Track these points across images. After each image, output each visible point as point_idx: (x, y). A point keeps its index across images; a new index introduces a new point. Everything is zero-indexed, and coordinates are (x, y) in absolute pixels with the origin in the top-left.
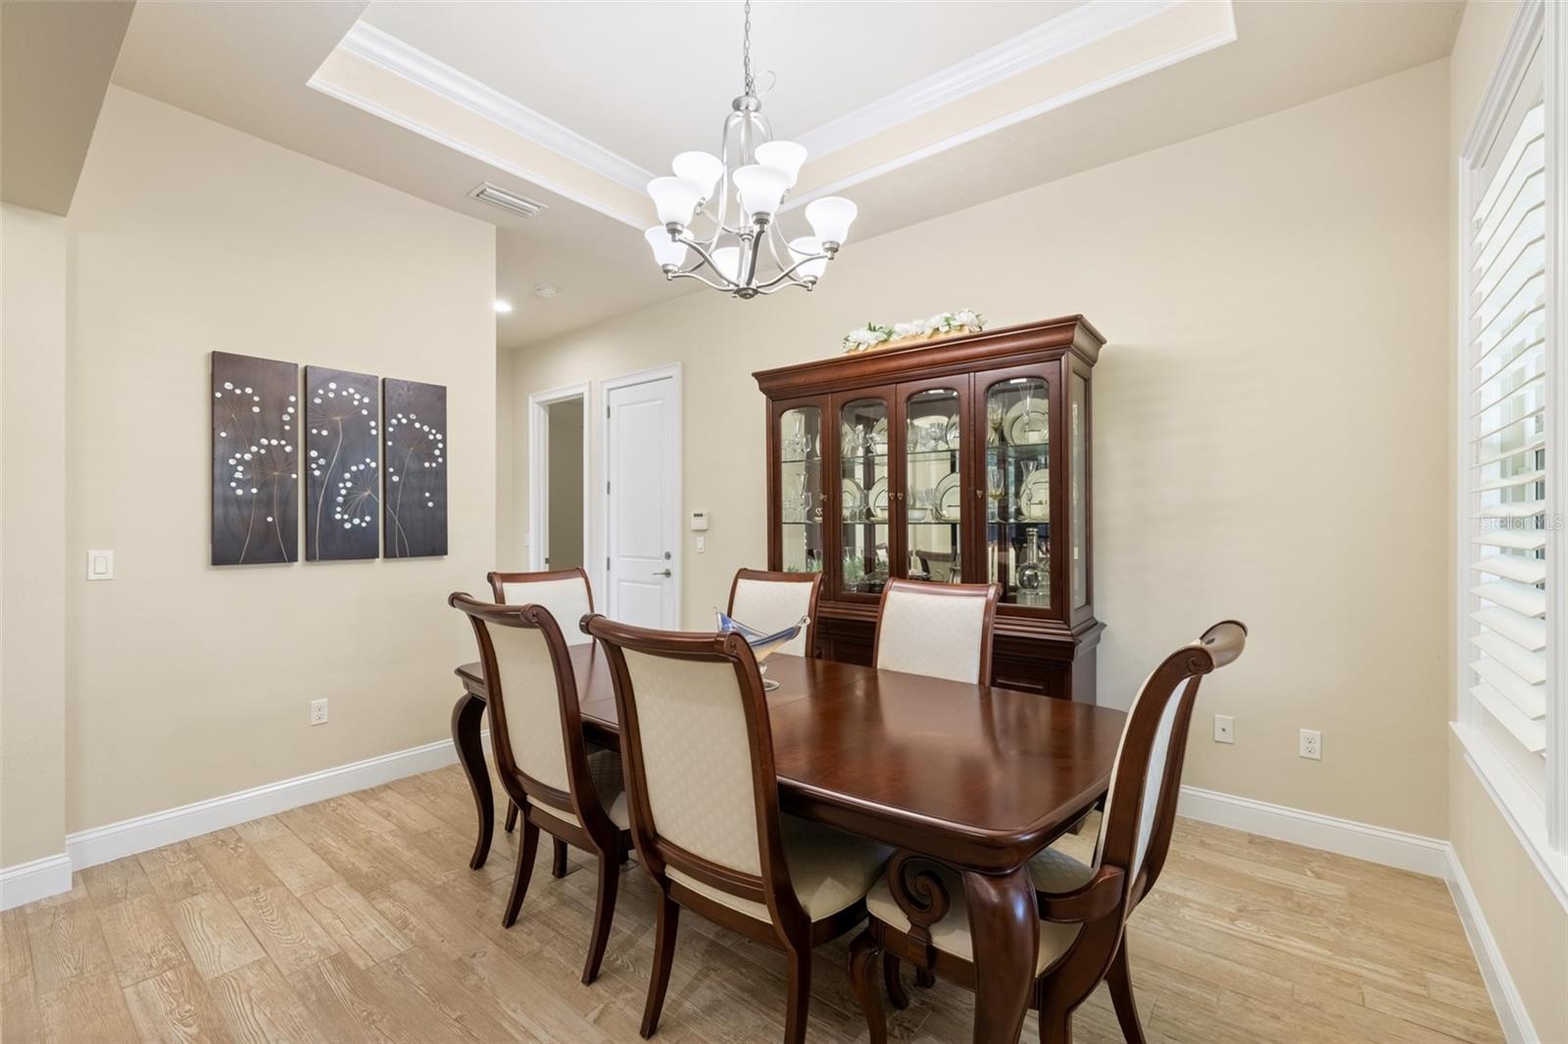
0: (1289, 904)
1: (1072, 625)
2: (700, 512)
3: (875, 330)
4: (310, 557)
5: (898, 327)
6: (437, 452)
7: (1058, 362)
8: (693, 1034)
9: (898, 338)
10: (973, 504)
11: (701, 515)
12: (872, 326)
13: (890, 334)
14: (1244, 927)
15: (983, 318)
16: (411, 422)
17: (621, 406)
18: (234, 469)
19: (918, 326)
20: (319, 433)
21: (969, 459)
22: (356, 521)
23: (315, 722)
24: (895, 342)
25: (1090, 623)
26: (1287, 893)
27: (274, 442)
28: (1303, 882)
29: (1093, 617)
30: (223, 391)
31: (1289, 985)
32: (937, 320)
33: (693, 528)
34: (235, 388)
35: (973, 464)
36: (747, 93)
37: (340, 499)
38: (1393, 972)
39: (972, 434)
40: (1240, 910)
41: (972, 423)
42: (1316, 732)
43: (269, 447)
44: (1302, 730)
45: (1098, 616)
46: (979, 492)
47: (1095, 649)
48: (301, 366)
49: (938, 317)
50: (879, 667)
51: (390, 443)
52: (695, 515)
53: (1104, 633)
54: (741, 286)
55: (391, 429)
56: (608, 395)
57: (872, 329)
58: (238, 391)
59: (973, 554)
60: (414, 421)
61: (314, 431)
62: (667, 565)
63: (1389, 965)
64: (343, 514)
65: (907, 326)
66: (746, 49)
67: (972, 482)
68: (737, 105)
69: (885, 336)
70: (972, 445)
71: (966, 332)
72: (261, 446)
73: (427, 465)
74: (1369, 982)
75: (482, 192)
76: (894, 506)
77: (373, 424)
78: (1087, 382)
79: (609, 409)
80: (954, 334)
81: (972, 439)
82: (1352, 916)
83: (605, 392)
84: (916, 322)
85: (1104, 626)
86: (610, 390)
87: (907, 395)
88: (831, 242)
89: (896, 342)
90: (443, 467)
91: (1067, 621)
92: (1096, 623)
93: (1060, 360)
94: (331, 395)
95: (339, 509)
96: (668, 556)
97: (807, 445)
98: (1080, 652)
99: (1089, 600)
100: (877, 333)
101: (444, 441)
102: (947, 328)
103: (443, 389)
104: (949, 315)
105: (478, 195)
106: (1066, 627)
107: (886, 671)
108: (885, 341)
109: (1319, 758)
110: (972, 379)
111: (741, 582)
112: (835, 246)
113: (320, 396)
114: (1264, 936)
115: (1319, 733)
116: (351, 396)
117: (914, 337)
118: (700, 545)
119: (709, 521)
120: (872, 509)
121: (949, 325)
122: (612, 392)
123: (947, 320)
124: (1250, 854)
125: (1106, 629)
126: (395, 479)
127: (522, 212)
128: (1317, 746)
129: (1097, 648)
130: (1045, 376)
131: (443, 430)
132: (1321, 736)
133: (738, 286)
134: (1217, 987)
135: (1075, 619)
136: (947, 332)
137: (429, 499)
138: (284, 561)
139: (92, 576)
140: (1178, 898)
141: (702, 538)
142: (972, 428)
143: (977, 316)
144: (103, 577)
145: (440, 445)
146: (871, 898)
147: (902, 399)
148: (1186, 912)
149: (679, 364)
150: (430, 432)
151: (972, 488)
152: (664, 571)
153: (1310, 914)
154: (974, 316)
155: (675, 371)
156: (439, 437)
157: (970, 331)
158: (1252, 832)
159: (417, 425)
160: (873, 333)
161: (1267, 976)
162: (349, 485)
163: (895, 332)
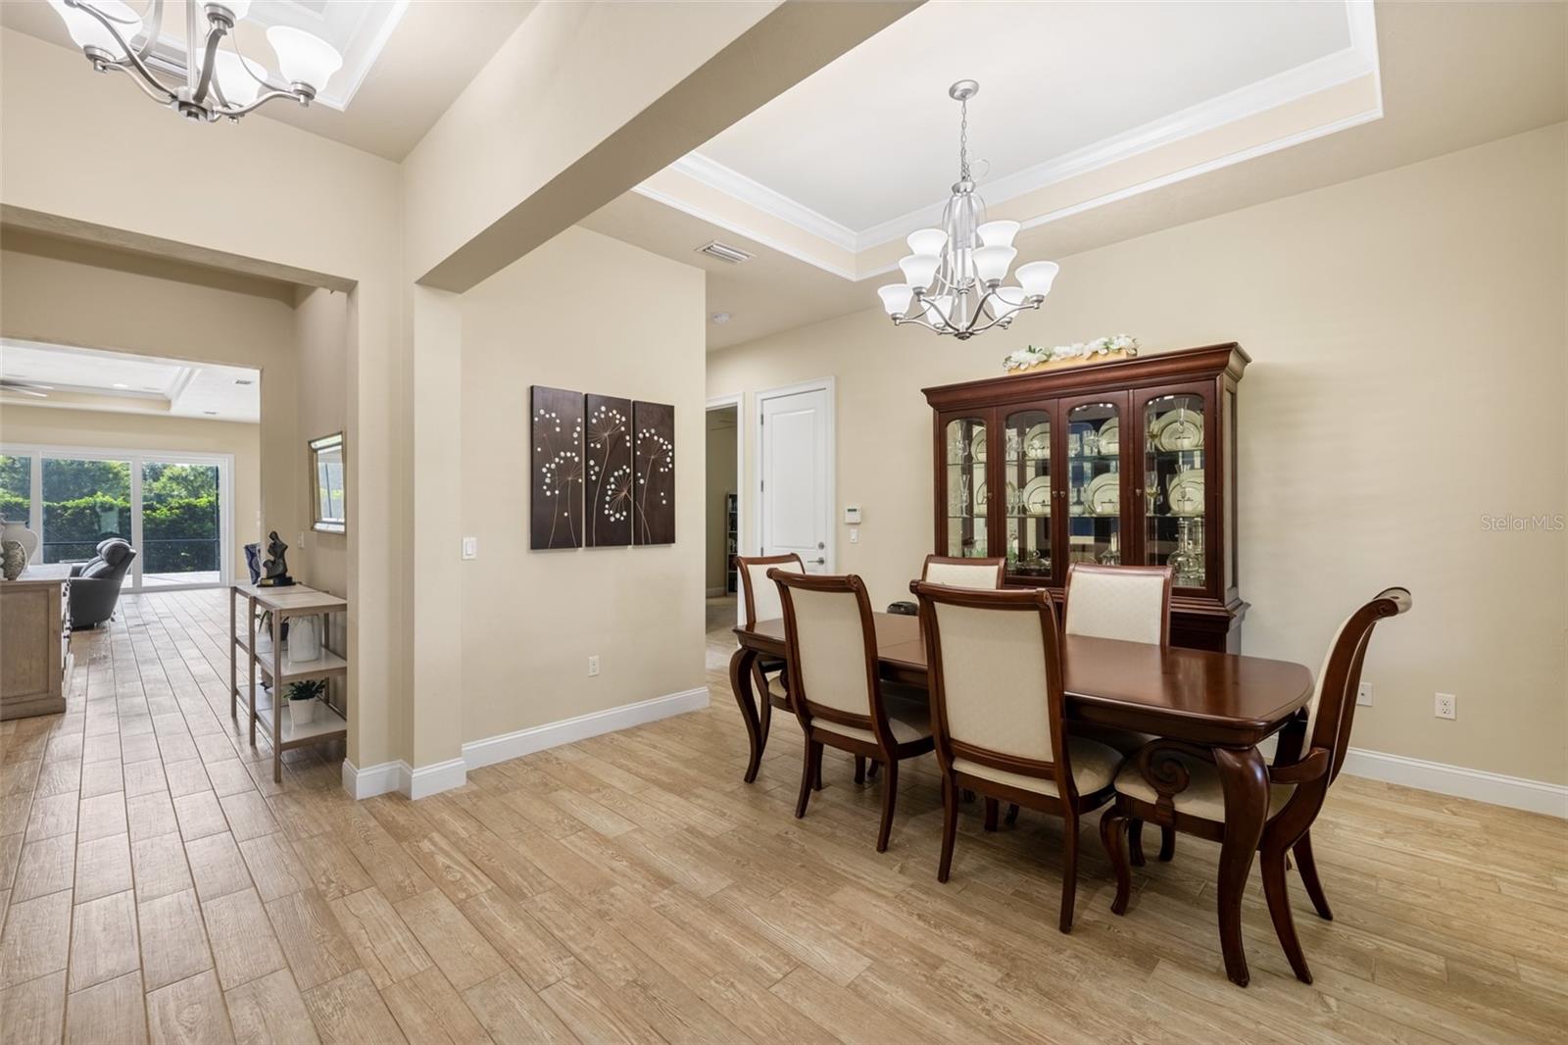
0: (1430, 830)
1: (1226, 602)
2: (855, 507)
3: (1034, 352)
4: (589, 544)
5: (1058, 350)
6: (668, 460)
7: (1213, 381)
8: (975, 883)
9: (1059, 359)
10: (1132, 501)
11: (855, 510)
12: (1032, 348)
13: (1050, 356)
14: (1390, 842)
15: (1138, 342)
16: (652, 436)
17: (773, 414)
18: (545, 475)
19: (1078, 349)
20: (595, 446)
21: (1128, 463)
22: (618, 516)
23: (592, 674)
24: (1055, 365)
25: (1238, 602)
26: (1428, 823)
27: (569, 454)
28: (1442, 817)
29: (1238, 598)
30: (539, 416)
31: (1436, 879)
32: (1096, 344)
33: (847, 521)
34: (546, 413)
35: (1131, 467)
36: (964, 178)
37: (608, 499)
38: (1524, 875)
39: (1131, 441)
40: (1387, 832)
41: (1131, 432)
42: (1450, 696)
43: (565, 458)
44: (1438, 694)
45: (1243, 597)
46: (1138, 491)
47: (1240, 625)
48: (584, 394)
49: (1097, 342)
50: (1067, 632)
51: (638, 453)
52: (849, 510)
53: (1248, 612)
54: (961, 331)
55: (639, 442)
56: (762, 404)
57: (1031, 350)
58: (547, 416)
59: (1132, 544)
60: (654, 435)
61: (592, 445)
62: (821, 554)
63: (1522, 871)
64: (609, 509)
65: (1067, 349)
66: (963, 143)
67: (1132, 481)
68: (956, 189)
69: (1045, 358)
70: (1131, 451)
71: (1123, 356)
72: (561, 458)
73: (662, 470)
74: (1504, 880)
75: (709, 248)
76: (1056, 502)
77: (628, 438)
78: (1234, 395)
79: (762, 417)
80: (1112, 358)
81: (1131, 446)
82: (1487, 840)
83: (759, 402)
84: (1075, 346)
85: (1248, 605)
86: (763, 400)
87: (1069, 408)
88: (1038, 296)
89: (1055, 362)
90: (672, 471)
91: (1221, 599)
92: (1242, 603)
93: (1215, 379)
94: (603, 416)
95: (607, 506)
96: (822, 546)
97: (964, 450)
98: (1233, 624)
99: (1235, 584)
100: (1037, 355)
101: (673, 450)
102: (1106, 351)
103: (672, 408)
104: (1106, 340)
105: (704, 250)
106: (1220, 604)
107: (1074, 636)
108: (1045, 361)
109: (1453, 718)
110: (1131, 396)
111: (932, 566)
112: (1040, 298)
113: (595, 417)
114: (1409, 849)
115: (1454, 696)
116: (614, 415)
117: (1074, 358)
118: (853, 537)
119: (862, 516)
120: (1026, 505)
121: (1108, 348)
122: (765, 402)
123: (1105, 344)
124: (1391, 797)
125: (1250, 608)
126: (642, 481)
127: (732, 260)
128: (1452, 707)
129: (1242, 626)
130: (1201, 393)
131: (672, 442)
132: (1456, 699)
133: (958, 330)
134: (1375, 877)
135: (1228, 597)
136: (1106, 354)
137: (663, 498)
138: (574, 547)
139: (466, 557)
140: (1331, 823)
141: (855, 531)
142: (1131, 436)
143: (1134, 341)
144: (471, 557)
145: (670, 454)
146: (1120, 781)
147: (1064, 412)
148: (1342, 833)
149: (833, 378)
150: (663, 444)
151: (1131, 487)
152: (817, 559)
153: (1450, 837)
154: (1130, 341)
155: (830, 384)
156: (670, 447)
157: (1128, 354)
158: (1391, 782)
159: (656, 438)
160: (1032, 355)
161: (1416, 873)
162: (613, 487)
163: (1054, 353)
